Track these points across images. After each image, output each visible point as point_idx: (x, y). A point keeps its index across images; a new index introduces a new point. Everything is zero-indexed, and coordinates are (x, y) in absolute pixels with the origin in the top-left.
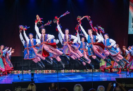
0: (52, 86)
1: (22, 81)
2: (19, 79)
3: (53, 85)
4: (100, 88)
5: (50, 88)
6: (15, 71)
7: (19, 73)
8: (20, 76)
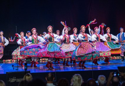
0: (48, 76)
1: (17, 71)
2: (14, 68)
3: (50, 75)
4: (101, 77)
5: (46, 79)
6: (9, 60)
7: (14, 63)
8: (15, 65)
